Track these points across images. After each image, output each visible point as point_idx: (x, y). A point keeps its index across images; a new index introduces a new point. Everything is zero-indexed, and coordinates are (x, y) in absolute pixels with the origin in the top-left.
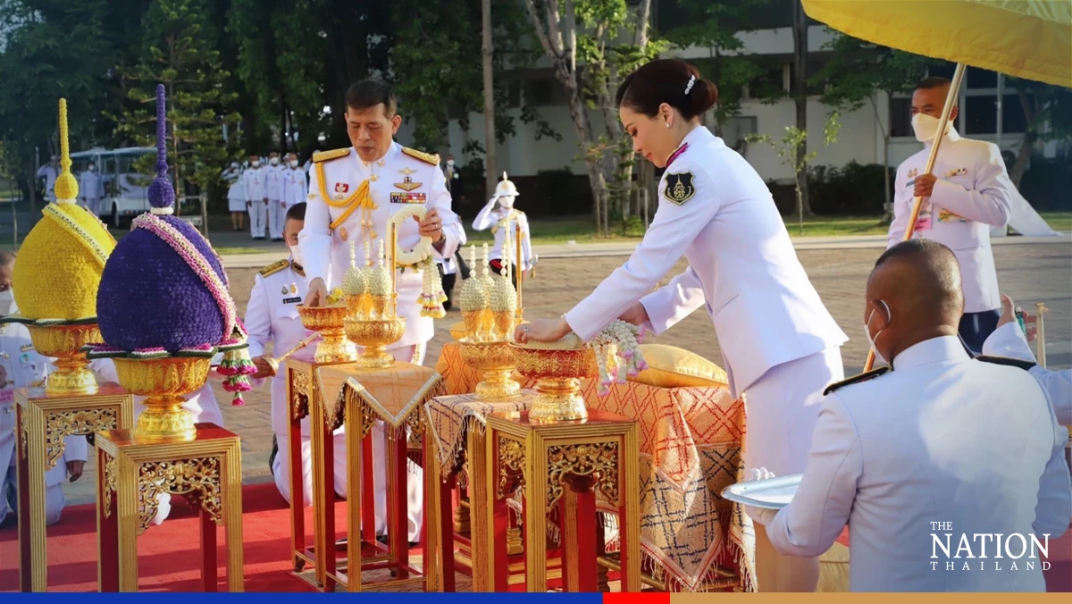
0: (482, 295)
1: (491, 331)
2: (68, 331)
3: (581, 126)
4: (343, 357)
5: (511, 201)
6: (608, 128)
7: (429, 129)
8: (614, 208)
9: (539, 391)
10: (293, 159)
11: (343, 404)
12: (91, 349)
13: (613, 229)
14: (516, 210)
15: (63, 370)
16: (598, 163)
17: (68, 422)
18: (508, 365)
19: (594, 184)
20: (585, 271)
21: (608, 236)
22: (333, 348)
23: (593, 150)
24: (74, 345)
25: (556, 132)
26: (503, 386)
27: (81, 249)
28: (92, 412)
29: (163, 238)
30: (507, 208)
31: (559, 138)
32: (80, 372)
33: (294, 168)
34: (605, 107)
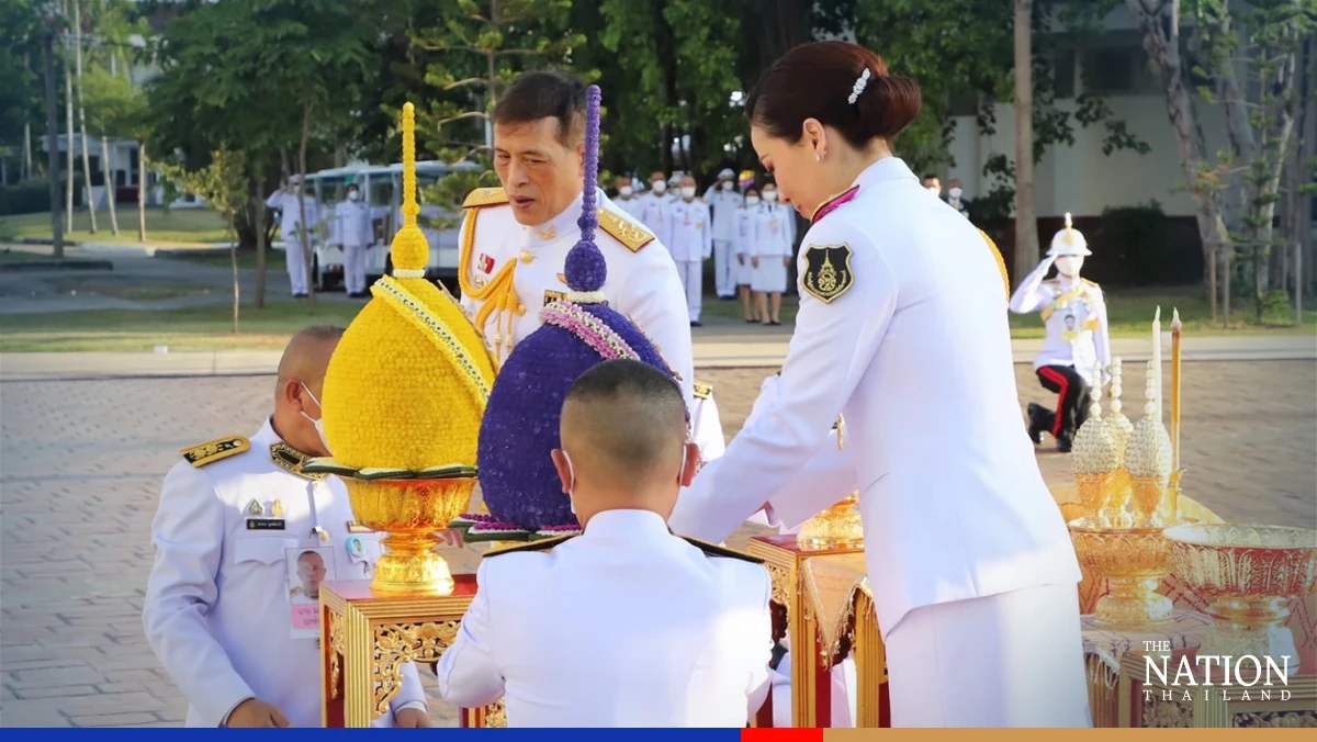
0: (1112, 447)
1: (1123, 508)
2: (410, 489)
3: (1186, 132)
4: (847, 541)
5: (1078, 264)
6: (1232, 136)
7: (921, 132)
8: (1241, 276)
9: (1215, 617)
10: (685, 185)
11: (852, 620)
12: (471, 525)
13: (1238, 313)
14: (1083, 279)
15: (398, 553)
16: (1214, 197)
17: (408, 640)
18: (1155, 569)
19: (1207, 233)
20: (1195, 386)
21: (1229, 325)
22: (831, 527)
23: (1208, 175)
24: (418, 512)
25: (1137, 140)
26: (1145, 605)
27: (433, 354)
28: (446, 624)
29: (590, 342)
30: (1069, 277)
31: (1144, 148)
32: (426, 558)
33: (688, 201)
34: (1229, 100)
